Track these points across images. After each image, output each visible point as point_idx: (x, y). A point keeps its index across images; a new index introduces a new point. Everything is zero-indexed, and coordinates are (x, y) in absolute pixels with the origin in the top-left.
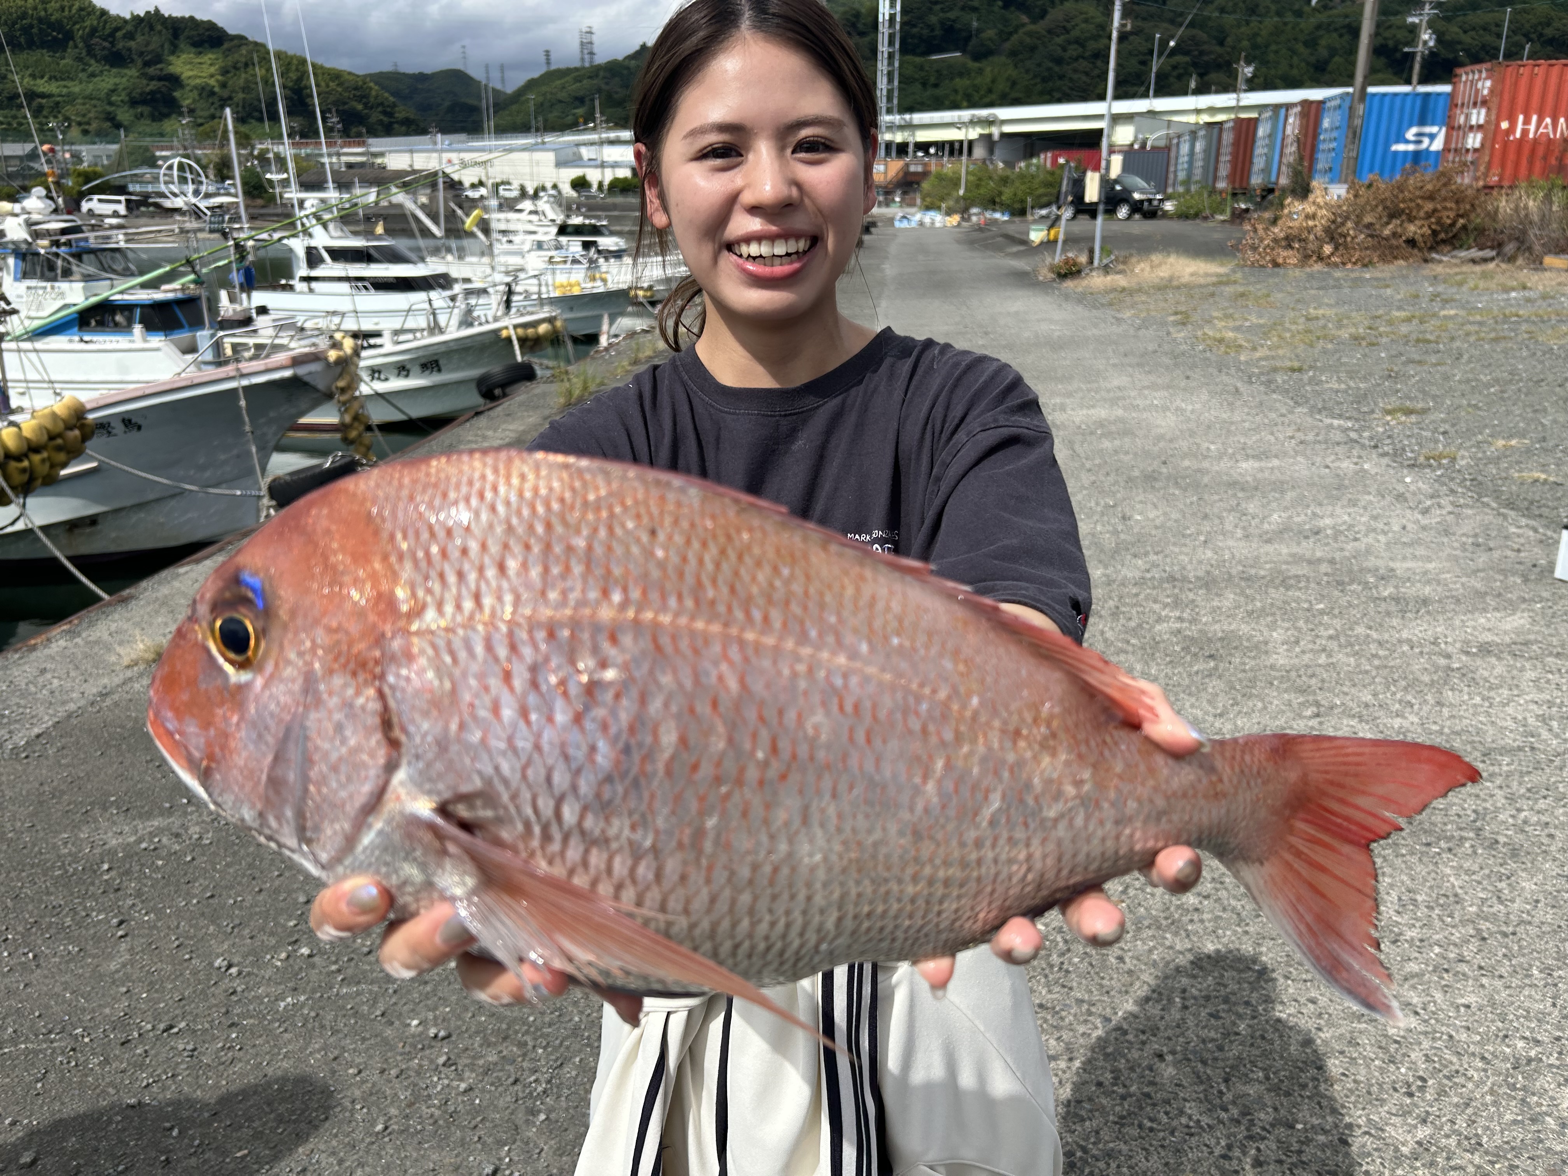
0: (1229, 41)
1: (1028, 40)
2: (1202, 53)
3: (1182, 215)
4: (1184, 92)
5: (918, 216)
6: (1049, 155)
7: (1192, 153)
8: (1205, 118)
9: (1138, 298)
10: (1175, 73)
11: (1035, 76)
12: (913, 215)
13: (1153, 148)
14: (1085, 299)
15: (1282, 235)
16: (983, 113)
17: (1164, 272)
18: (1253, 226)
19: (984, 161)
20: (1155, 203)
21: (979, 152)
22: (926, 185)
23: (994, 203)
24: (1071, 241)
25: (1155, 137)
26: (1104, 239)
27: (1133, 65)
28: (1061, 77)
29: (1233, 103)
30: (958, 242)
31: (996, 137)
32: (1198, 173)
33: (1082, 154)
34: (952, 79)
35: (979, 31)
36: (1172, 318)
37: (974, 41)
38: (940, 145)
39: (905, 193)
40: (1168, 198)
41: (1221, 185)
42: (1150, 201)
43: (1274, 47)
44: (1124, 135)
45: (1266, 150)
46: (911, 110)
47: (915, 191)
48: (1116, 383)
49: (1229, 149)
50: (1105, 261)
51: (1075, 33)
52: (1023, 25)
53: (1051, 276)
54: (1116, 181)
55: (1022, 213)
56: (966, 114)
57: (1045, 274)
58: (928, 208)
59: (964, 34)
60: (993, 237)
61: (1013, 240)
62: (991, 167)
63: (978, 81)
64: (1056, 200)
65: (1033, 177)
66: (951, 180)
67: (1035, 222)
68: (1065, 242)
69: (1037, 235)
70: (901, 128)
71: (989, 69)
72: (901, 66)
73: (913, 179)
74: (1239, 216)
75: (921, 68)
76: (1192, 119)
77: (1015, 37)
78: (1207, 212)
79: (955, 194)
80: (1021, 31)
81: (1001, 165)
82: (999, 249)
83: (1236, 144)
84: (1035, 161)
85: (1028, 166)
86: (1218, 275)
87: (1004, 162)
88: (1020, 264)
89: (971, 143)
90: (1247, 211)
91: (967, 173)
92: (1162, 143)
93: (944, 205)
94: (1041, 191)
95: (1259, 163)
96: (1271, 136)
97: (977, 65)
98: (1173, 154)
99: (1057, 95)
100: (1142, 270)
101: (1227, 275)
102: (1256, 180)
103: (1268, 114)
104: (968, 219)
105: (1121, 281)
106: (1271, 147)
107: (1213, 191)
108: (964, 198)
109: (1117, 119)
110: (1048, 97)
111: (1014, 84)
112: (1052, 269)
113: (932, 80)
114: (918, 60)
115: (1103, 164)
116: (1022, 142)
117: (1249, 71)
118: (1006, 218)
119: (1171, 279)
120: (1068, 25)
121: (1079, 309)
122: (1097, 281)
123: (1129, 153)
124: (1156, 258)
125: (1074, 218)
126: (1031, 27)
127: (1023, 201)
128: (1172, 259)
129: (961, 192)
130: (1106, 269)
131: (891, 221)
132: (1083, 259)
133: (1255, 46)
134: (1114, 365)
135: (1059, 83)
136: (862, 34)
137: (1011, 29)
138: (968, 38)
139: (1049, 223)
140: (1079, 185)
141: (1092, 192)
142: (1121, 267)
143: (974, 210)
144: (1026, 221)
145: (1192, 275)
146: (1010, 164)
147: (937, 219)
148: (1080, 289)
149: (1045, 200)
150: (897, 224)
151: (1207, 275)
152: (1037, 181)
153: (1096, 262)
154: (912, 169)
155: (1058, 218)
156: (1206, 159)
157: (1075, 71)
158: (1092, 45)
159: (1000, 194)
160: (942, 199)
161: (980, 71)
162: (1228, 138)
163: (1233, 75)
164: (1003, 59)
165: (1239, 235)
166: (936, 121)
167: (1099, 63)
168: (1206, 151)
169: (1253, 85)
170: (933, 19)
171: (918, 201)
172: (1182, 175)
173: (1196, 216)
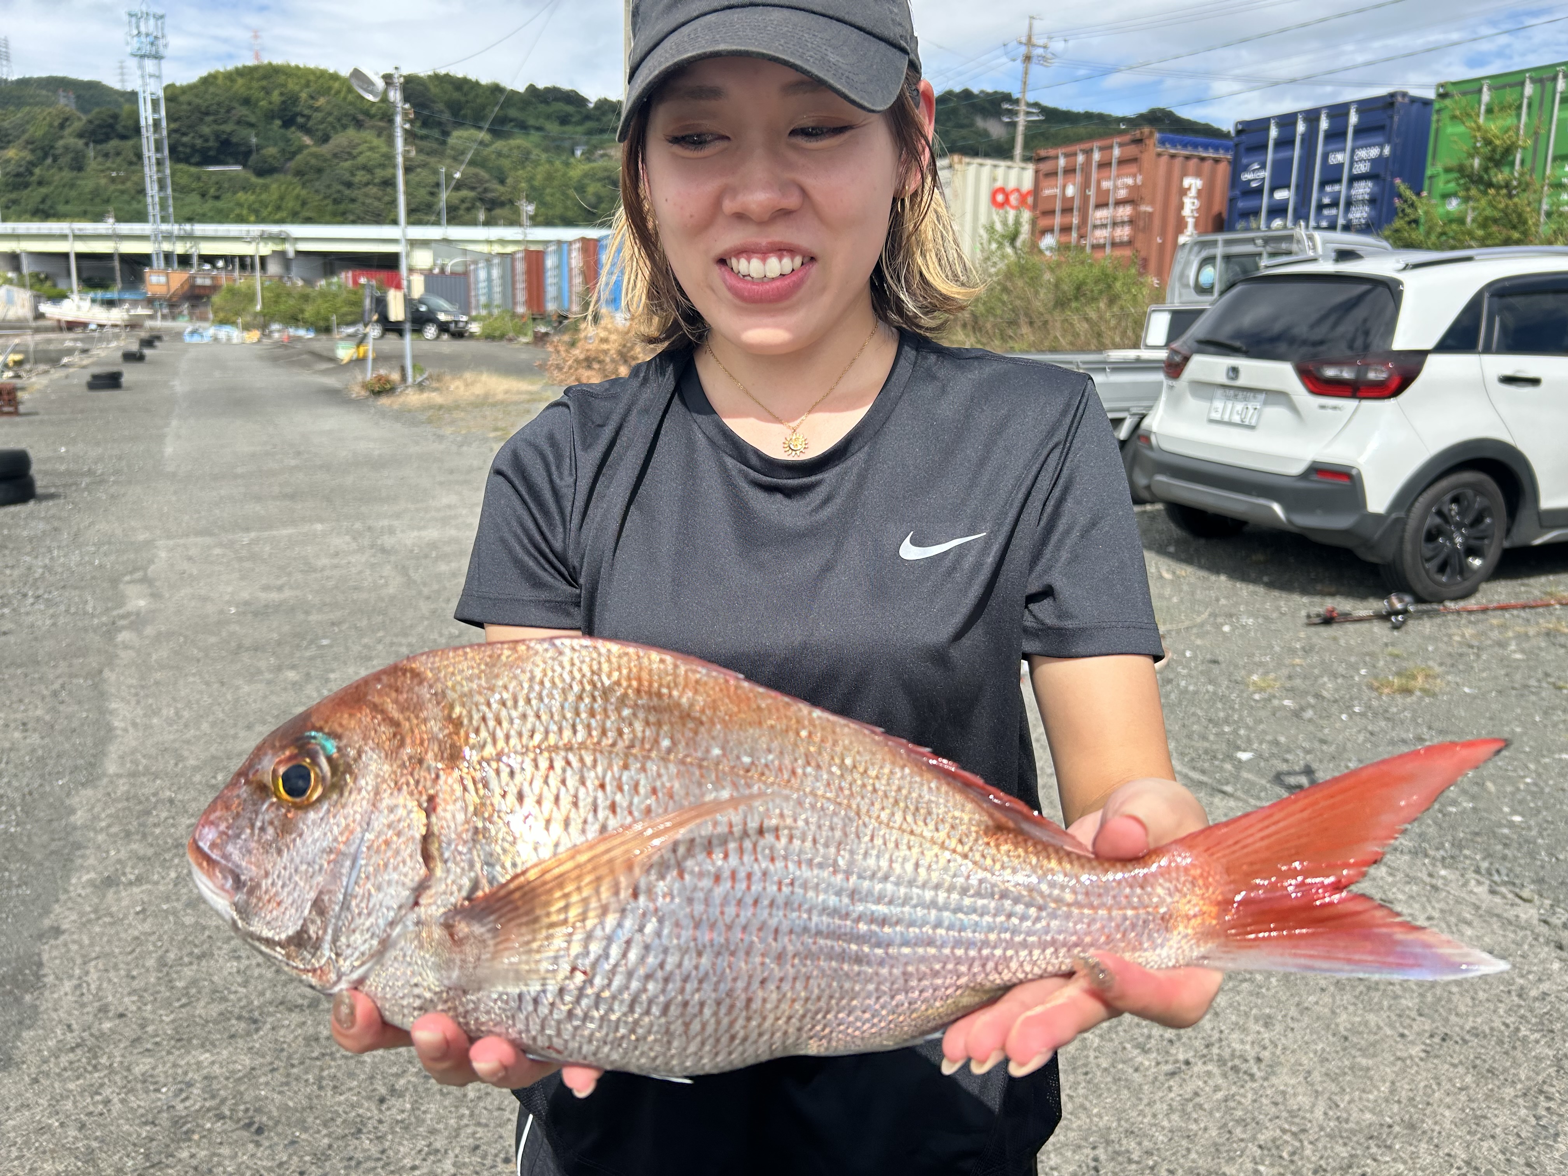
0: (509, 181)
1: (313, 161)
2: (486, 190)
3: (489, 337)
4: (474, 223)
5: (211, 331)
6: (350, 274)
7: (489, 279)
8: (497, 249)
9: (457, 415)
10: (464, 206)
11: (325, 198)
12: (205, 329)
13: (452, 273)
14: (405, 416)
15: (582, 357)
16: (274, 229)
17: (478, 390)
18: (556, 347)
19: (281, 278)
20: (461, 325)
21: (273, 268)
22: (216, 299)
23: (297, 320)
24: (381, 358)
25: (452, 264)
26: (415, 357)
27: (422, 194)
28: (353, 200)
29: (520, 237)
30: (261, 358)
31: (291, 254)
32: (497, 299)
33: (383, 275)
34: (235, 193)
35: (259, 148)
36: (492, 435)
37: (254, 157)
38: (229, 259)
39: (193, 306)
40: (473, 319)
41: (521, 309)
42: (456, 322)
43: (548, 191)
44: (423, 259)
45: (555, 281)
46: (190, 220)
47: (206, 304)
48: (445, 501)
49: (524, 277)
50: (419, 379)
51: (361, 160)
52: (307, 146)
53: (364, 393)
54: (421, 301)
55: (327, 330)
56: (256, 229)
57: (357, 391)
58: (223, 322)
59: (243, 149)
60: (300, 354)
61: (320, 357)
62: (289, 284)
63: (264, 196)
64: (359, 319)
65: (335, 296)
66: (246, 295)
67: (342, 339)
68: (375, 360)
69: (345, 352)
70: (182, 238)
71: (274, 186)
72: (173, 174)
73: (202, 292)
74: (540, 339)
75: (199, 179)
76: (485, 248)
77: (299, 157)
78: (511, 335)
79: (251, 310)
80: (305, 152)
81: (300, 283)
82: (305, 365)
83: (529, 272)
84: (335, 280)
85: (329, 284)
86: (531, 393)
87: (303, 279)
88: (331, 381)
89: (263, 259)
90: (546, 334)
91: (262, 289)
92: (460, 269)
93: (240, 320)
94: (345, 309)
95: (551, 291)
96: (559, 267)
97: (261, 181)
98: (472, 279)
99: (351, 218)
100: (457, 388)
101: (537, 393)
102: (551, 307)
103: (552, 248)
104: (269, 336)
105: (436, 398)
106: (560, 276)
107: (514, 315)
108: (263, 314)
109: (414, 243)
110: (341, 219)
111: (304, 204)
112: (365, 386)
113: (212, 191)
114: (193, 170)
115: (405, 283)
116: (319, 262)
117: (530, 209)
118: (311, 335)
119: (486, 396)
120: (355, 152)
121: (398, 426)
122: (412, 398)
123: (428, 275)
124: (468, 376)
125: (382, 336)
126: (314, 149)
127: (327, 319)
128: (485, 377)
129: (258, 308)
130: (421, 387)
131: (178, 335)
132: (395, 376)
133: (533, 188)
134: (441, 484)
135: (351, 206)
136: (123, 137)
137: (293, 149)
138: (248, 153)
139: (357, 340)
140: (381, 304)
141: (397, 312)
142: (435, 385)
143: (275, 327)
144: (332, 340)
145: (506, 392)
146: (308, 282)
147: (234, 334)
148: (395, 407)
149: (350, 318)
150: (187, 339)
151: (519, 393)
152: (339, 301)
153: (410, 380)
154: (199, 281)
155: (365, 336)
156: (504, 285)
157: (366, 195)
158: (380, 174)
159: (302, 311)
160: (238, 314)
161: (266, 188)
162: (520, 267)
163: (517, 211)
164: (289, 177)
165: (543, 356)
166: (220, 234)
167: (389, 190)
168: (503, 277)
169: (536, 221)
170: (206, 130)
171: (211, 316)
172: (483, 300)
173: (502, 337)
